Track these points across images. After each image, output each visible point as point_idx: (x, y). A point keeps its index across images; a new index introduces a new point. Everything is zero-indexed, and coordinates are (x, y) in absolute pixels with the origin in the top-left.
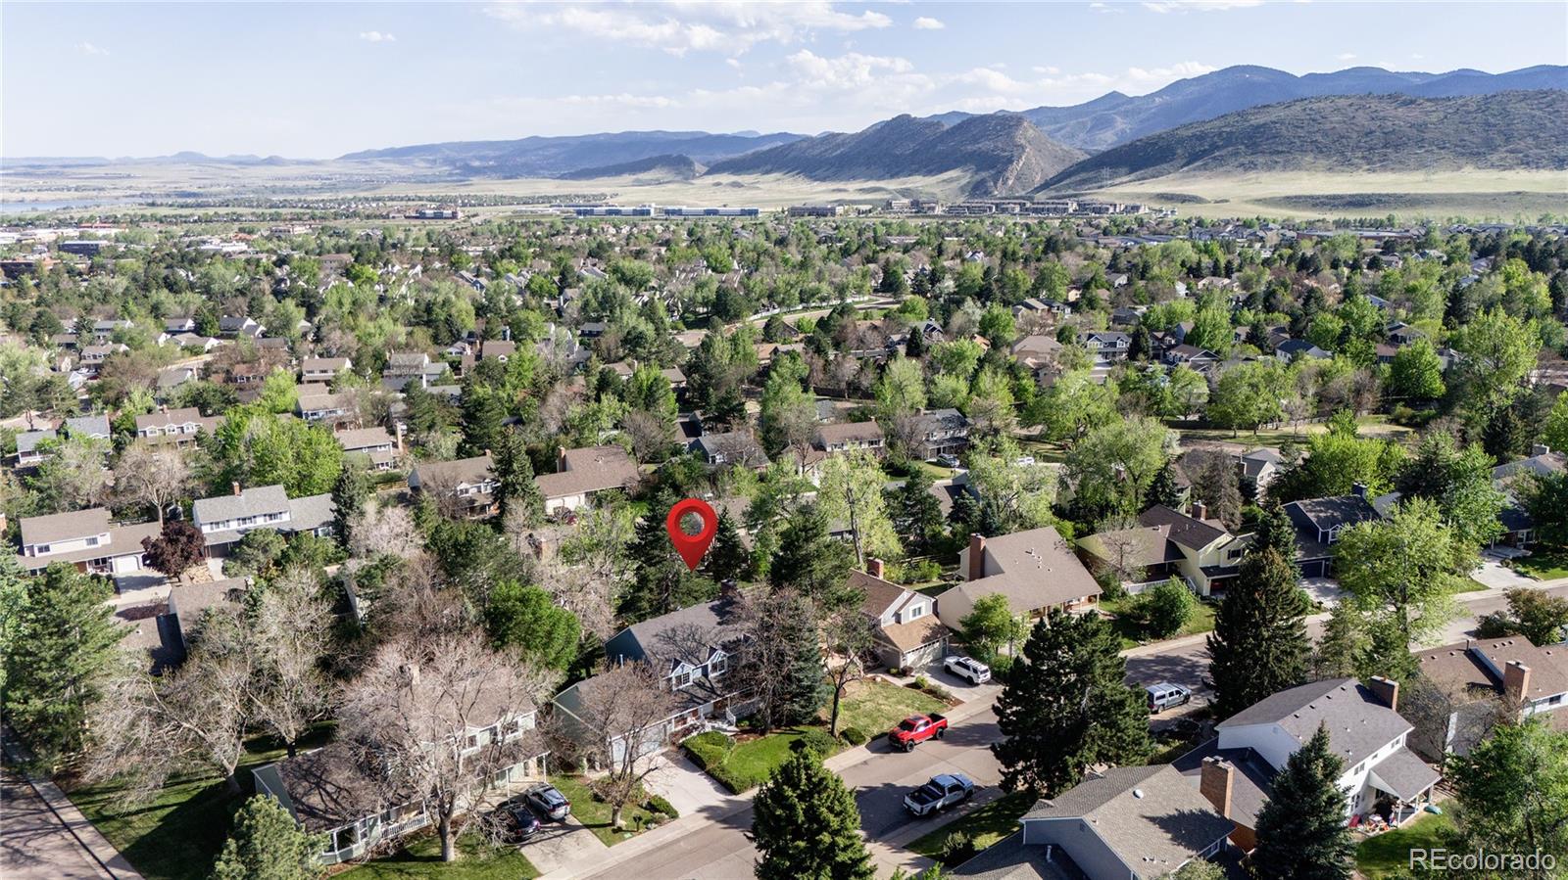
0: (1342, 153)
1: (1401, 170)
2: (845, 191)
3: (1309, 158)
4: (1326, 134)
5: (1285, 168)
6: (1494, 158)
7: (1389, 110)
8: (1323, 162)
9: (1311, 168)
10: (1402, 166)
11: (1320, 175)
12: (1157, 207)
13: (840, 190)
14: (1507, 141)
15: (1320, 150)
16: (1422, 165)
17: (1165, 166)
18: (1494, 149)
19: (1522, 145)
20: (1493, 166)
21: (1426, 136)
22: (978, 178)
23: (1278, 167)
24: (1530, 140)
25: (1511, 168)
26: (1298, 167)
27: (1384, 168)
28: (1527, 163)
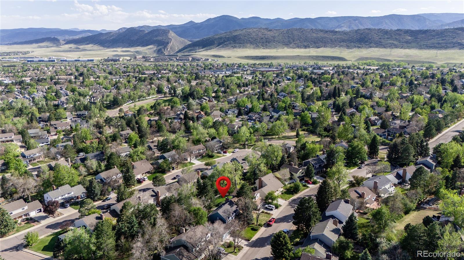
0: (256, 44)
1: (270, 49)
2: (117, 51)
3: (249, 45)
4: (252, 39)
5: (243, 48)
6: (291, 45)
7: (266, 32)
8: (252, 46)
9: (250, 48)
10: (270, 47)
11: (252, 50)
12: (213, 59)
13: (115, 51)
14: (294, 41)
15: (251, 43)
16: (275, 47)
17: (212, 46)
18: (291, 43)
19: (297, 42)
20: (291, 48)
21: (275, 39)
22: (159, 48)
23: (242, 47)
24: (298, 41)
25: (295, 48)
26: (246, 47)
27: (267, 48)
28: (298, 47)
